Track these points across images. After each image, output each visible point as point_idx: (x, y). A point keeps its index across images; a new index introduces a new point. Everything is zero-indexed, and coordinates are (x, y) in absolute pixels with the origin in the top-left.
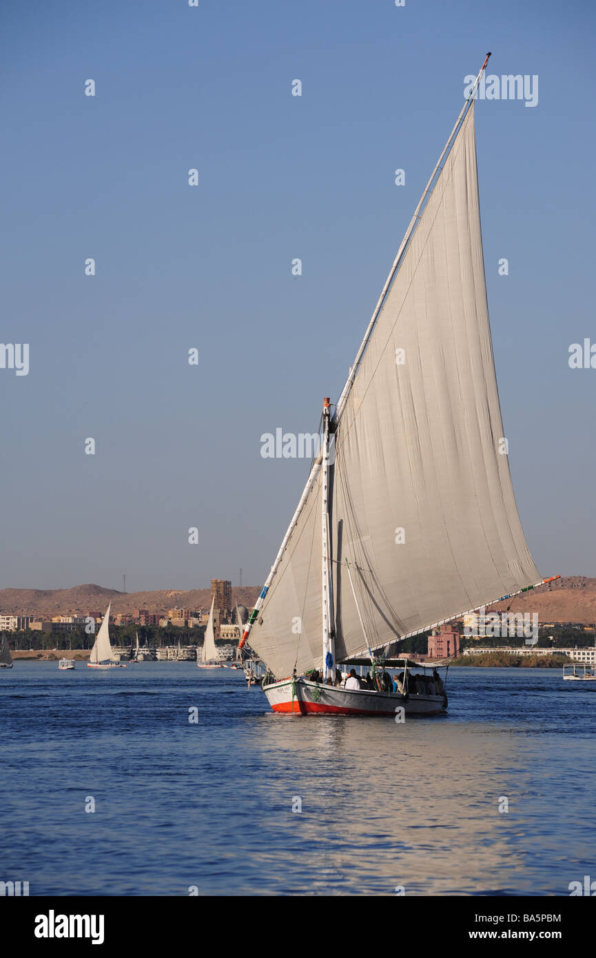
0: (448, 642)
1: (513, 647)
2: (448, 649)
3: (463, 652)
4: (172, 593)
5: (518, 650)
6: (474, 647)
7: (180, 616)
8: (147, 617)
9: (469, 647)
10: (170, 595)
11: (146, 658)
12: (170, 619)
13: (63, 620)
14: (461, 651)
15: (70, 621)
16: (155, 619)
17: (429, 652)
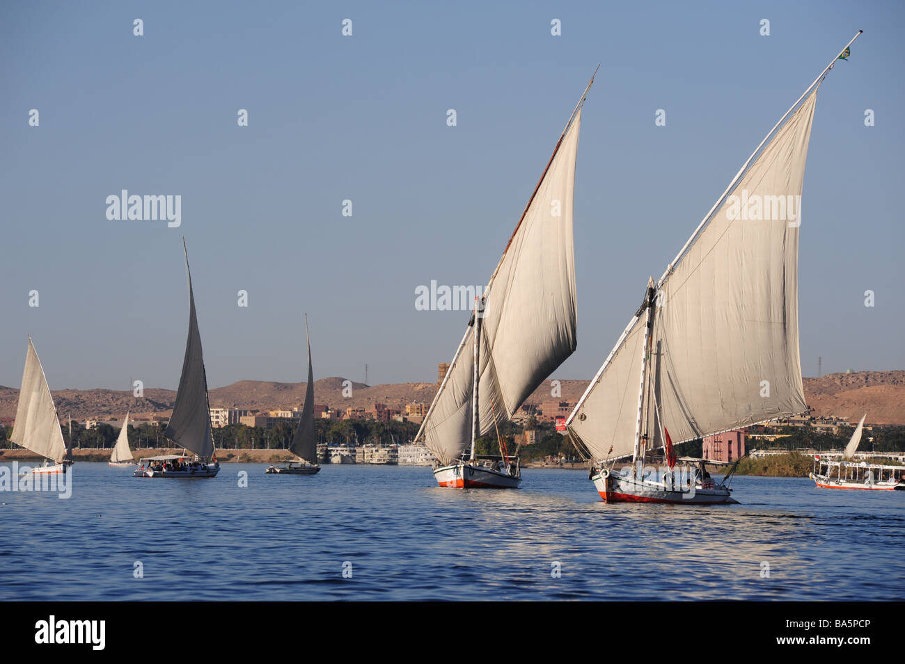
0: (730, 442)
1: (818, 450)
2: (730, 452)
3: (749, 455)
4: (420, 387)
5: (825, 455)
6: (766, 449)
7: (419, 411)
8: (380, 412)
9: (758, 449)
10: (418, 388)
11: (344, 460)
12: (407, 414)
13: (280, 413)
14: (747, 454)
15: (289, 416)
16: (389, 414)
17: (704, 455)
